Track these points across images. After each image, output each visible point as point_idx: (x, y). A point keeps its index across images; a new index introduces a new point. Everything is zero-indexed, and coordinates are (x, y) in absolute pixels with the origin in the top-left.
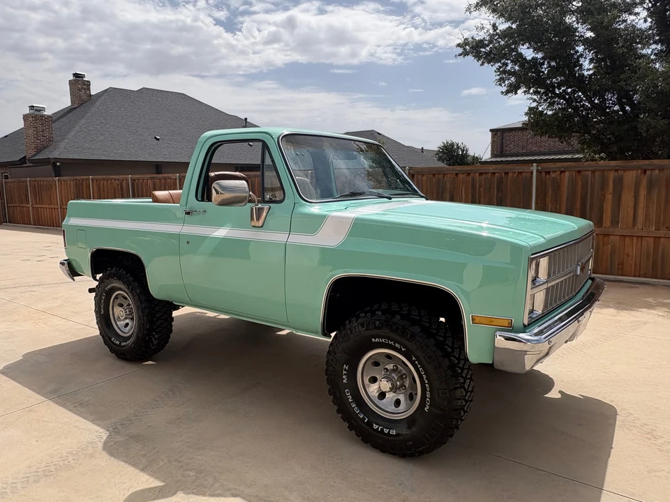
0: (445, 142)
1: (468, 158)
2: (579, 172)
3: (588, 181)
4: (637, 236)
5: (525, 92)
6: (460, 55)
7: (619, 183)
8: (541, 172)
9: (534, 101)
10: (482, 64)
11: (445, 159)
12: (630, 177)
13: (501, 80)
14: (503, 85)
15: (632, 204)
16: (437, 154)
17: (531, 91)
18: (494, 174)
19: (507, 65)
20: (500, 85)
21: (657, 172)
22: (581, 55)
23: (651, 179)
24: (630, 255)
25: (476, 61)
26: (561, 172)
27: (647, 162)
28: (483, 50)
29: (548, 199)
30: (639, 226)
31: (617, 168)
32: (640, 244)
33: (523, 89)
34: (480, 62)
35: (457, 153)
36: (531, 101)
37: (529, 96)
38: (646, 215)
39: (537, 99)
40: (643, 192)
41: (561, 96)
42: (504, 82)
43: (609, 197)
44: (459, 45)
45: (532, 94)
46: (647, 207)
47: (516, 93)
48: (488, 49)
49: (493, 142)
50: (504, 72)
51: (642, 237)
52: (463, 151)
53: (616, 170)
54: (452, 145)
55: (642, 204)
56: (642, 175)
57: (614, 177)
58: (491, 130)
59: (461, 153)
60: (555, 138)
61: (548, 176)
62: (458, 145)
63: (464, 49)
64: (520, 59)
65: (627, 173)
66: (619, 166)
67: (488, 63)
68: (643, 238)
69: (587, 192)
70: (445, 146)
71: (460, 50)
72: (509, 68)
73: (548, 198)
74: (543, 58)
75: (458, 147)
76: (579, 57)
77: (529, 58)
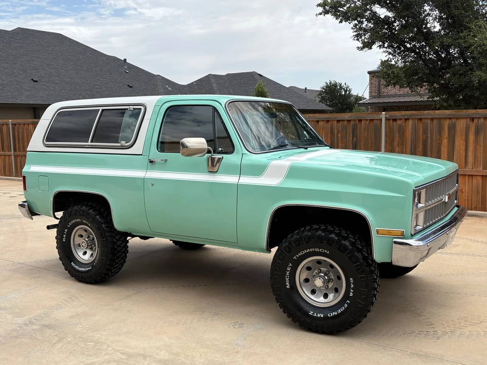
0: (328, 82)
1: (351, 99)
2: (421, 119)
3: (427, 127)
4: (469, 175)
5: (380, 46)
6: (321, 14)
7: (452, 128)
8: (389, 120)
9: (390, 53)
10: (341, 22)
11: (328, 99)
12: (461, 124)
13: (358, 37)
14: (360, 40)
15: (463, 147)
16: (320, 94)
17: (386, 45)
18: (349, 121)
19: (362, 23)
20: (358, 40)
21: (482, 120)
22: (429, 15)
23: (478, 126)
24: (464, 191)
25: (335, 19)
26: (406, 119)
27: (474, 111)
28: (341, 9)
29: (396, 144)
30: (470, 166)
31: (451, 116)
32: (471, 182)
33: (377, 44)
34: (339, 20)
35: (340, 93)
36: (387, 54)
37: (385, 49)
38: (475, 156)
39: (392, 52)
40: (472, 137)
41: (412, 50)
42: (361, 37)
43: (445, 141)
44: (319, 5)
45: (387, 48)
46: (475, 150)
47: (371, 48)
48: (345, 8)
49: (371, 84)
50: (361, 29)
51: (472, 175)
52: (346, 91)
53: (450, 118)
54: (335, 85)
55: (471, 148)
56: (471, 123)
57: (449, 125)
58: (369, 73)
59: (343, 93)
60: (406, 87)
61: (395, 123)
62: (341, 85)
63: (324, 9)
64: (374, 17)
65: (459, 121)
66: (452, 115)
67: (345, 21)
68: (474, 177)
69: (427, 137)
70: (327, 86)
71: (321, 9)
72: (364, 26)
73: (395, 142)
74: (394, 17)
75: (341, 87)
76: (426, 16)
77: (382, 17)
